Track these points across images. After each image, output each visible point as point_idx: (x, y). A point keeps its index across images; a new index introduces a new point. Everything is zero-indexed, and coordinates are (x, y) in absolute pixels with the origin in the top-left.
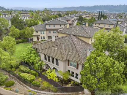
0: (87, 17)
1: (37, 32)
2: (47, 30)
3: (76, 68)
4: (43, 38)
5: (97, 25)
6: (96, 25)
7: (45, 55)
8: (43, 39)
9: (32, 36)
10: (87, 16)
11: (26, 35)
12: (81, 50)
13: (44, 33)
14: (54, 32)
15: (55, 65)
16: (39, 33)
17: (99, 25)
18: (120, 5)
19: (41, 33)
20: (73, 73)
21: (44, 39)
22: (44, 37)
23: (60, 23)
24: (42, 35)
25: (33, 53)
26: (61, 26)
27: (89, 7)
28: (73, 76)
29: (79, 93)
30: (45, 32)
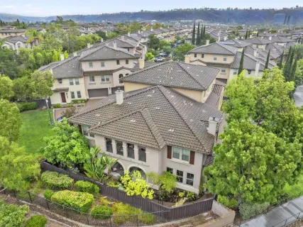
0: (165, 37)
1: (60, 80)
2: (86, 74)
3: (188, 163)
4: (76, 95)
5: (199, 57)
6: (195, 56)
7: (106, 139)
8: (76, 98)
9: (50, 93)
10: (165, 34)
11: (32, 91)
12: (191, 120)
13: (77, 83)
14: (103, 80)
15: (136, 162)
16: (66, 84)
17: (203, 57)
18: (228, 9)
19: (72, 84)
20: (180, 173)
21: (79, 96)
22: (79, 93)
23: (118, 56)
24: (74, 88)
25: (74, 138)
26: (118, 63)
27: (161, 12)
28: (181, 180)
29: (202, 216)
30: (81, 81)
